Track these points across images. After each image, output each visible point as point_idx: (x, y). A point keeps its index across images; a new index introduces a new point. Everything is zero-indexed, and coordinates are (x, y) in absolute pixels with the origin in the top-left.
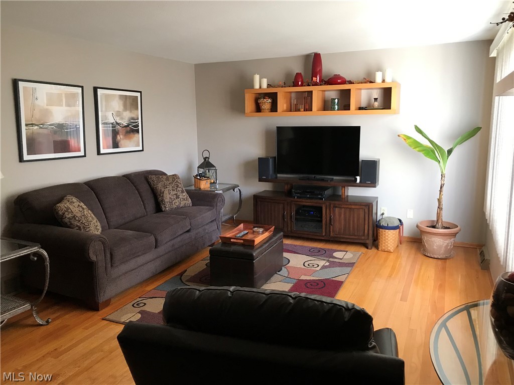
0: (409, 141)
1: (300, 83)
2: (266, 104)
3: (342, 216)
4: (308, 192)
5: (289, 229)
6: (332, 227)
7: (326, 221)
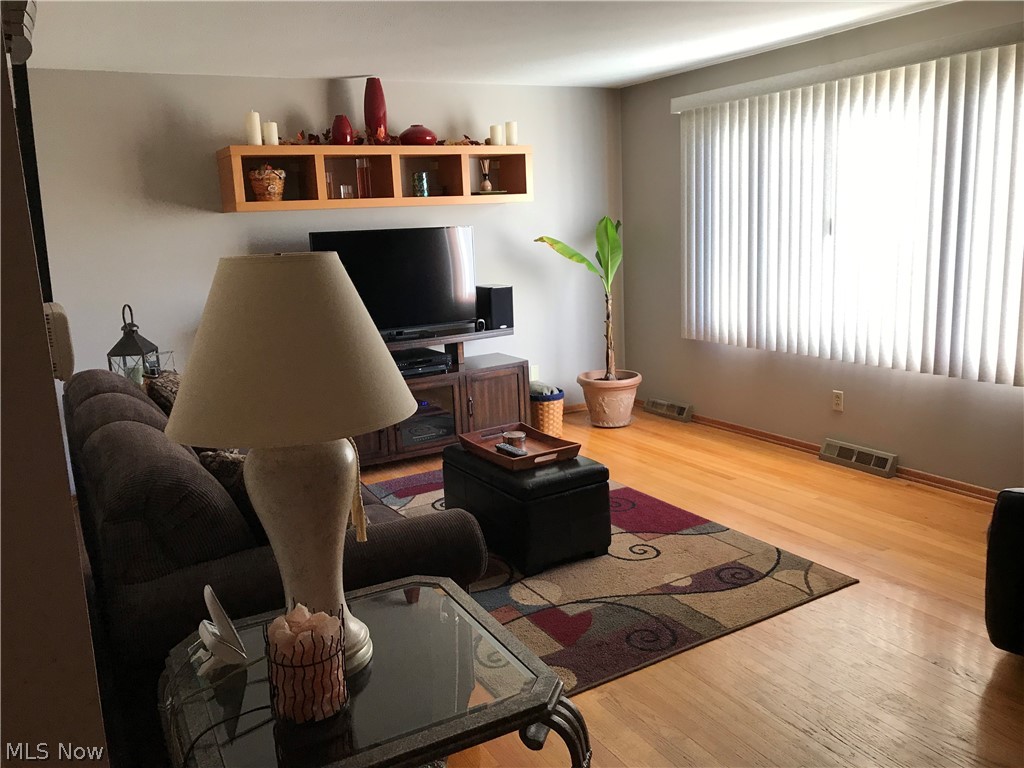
0: (557, 246)
1: (349, 139)
2: (276, 181)
3: (486, 394)
4: (420, 363)
5: (393, 448)
6: (471, 419)
7: (461, 411)
